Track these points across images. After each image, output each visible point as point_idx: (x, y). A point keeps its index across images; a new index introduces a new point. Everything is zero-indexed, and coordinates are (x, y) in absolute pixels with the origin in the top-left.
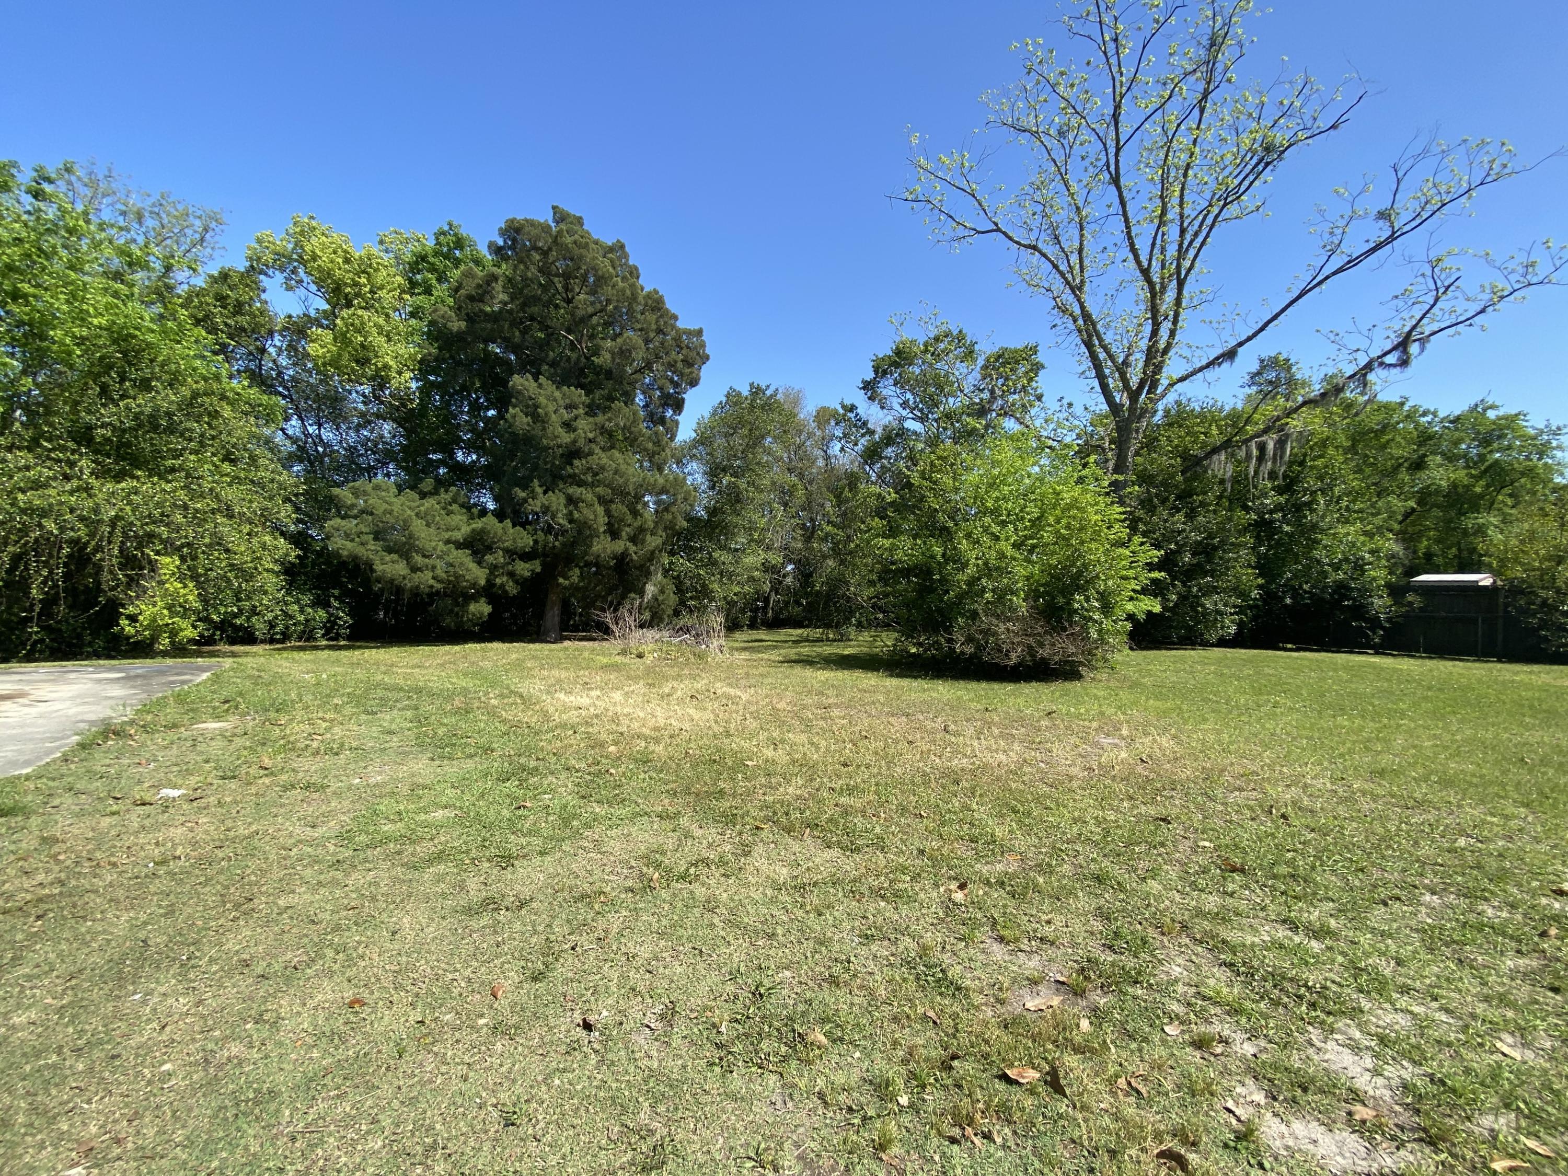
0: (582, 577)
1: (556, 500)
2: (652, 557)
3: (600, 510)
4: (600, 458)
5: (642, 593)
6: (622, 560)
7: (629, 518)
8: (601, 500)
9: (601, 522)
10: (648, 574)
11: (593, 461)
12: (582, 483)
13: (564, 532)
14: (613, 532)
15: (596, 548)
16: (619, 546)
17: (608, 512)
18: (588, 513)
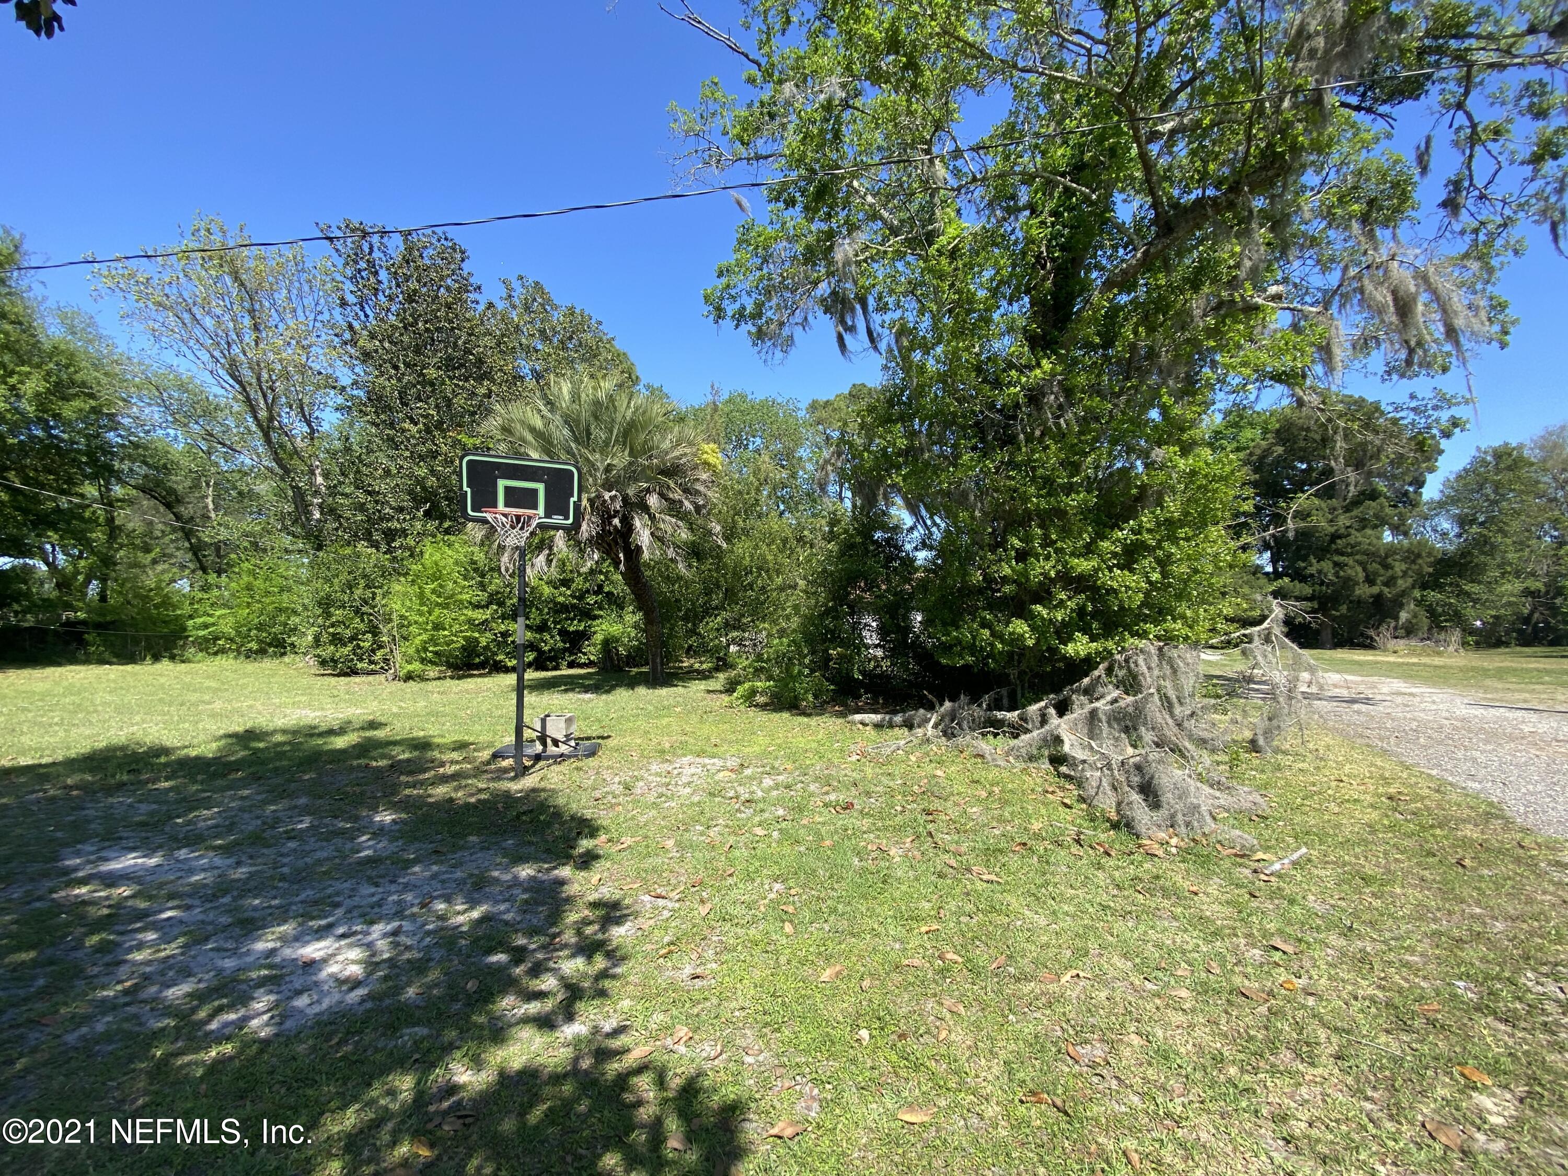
0: (1349, 609)
1: (1327, 565)
2: (1403, 593)
3: (1359, 569)
4: (1356, 537)
5: (1396, 618)
6: (1378, 597)
7: (1382, 571)
8: (1360, 563)
9: (1361, 575)
10: (1401, 606)
11: (1352, 540)
12: (1342, 554)
13: (1333, 584)
14: (1370, 580)
15: (1357, 592)
16: (1375, 590)
17: (1364, 570)
18: (1350, 572)
